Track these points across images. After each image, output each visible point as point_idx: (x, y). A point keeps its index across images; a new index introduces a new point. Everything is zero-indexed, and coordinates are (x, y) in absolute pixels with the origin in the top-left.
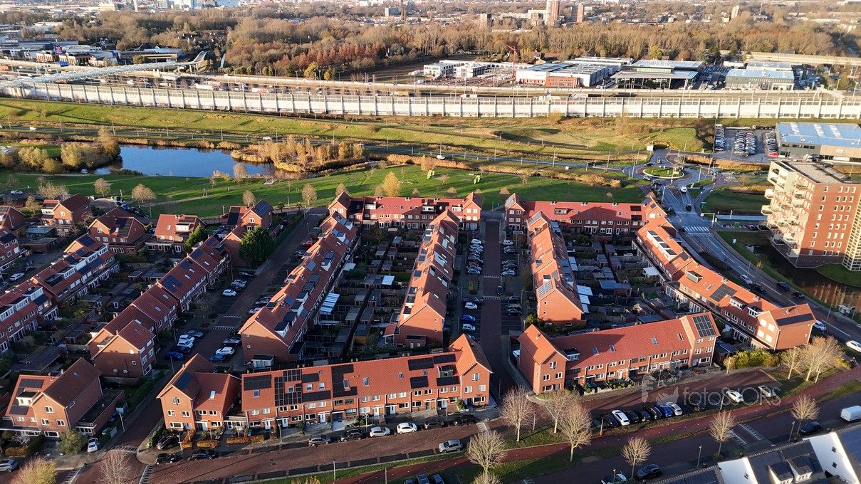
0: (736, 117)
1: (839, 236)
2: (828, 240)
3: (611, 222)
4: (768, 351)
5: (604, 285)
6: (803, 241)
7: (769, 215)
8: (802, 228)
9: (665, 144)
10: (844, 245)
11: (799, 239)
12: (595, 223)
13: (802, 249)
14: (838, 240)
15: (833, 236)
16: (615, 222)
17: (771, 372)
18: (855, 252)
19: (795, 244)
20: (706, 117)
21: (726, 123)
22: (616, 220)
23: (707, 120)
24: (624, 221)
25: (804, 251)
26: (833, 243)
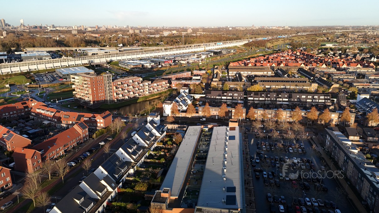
0: (37, 70)
1: (102, 94)
2: (99, 96)
3: (15, 112)
4: (103, 128)
5: (30, 132)
6: (93, 99)
7: (76, 95)
8: (90, 94)
9: (13, 83)
10: (104, 97)
11: (91, 98)
12: (7, 114)
13: (93, 102)
14: (102, 96)
15: (100, 95)
16: (17, 111)
17: (107, 134)
18: (108, 98)
19: (90, 101)
20: (24, 72)
21: (34, 72)
22: (17, 110)
23: (25, 72)
24: (21, 109)
25: (94, 102)
26: (101, 97)
